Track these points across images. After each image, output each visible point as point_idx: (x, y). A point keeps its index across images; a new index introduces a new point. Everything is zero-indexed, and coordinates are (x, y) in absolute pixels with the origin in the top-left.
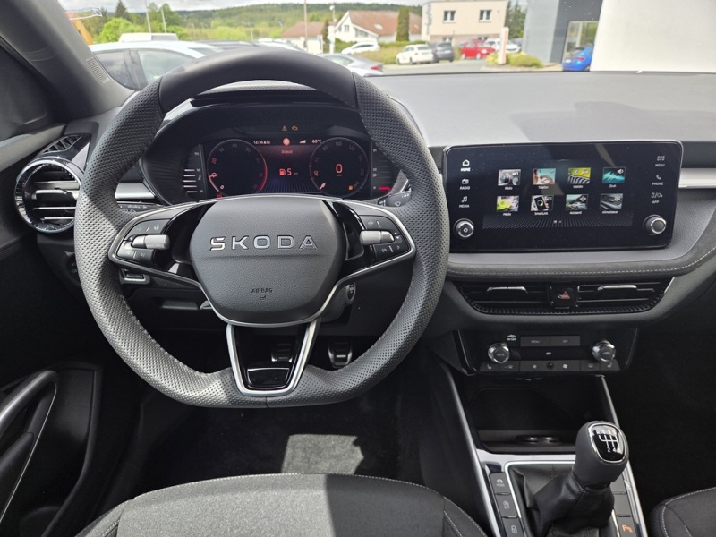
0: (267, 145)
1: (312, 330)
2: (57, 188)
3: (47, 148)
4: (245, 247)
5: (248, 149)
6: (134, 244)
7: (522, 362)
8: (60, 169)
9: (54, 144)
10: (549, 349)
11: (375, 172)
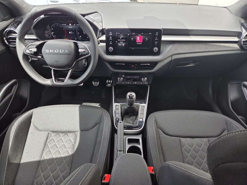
1: (70, 71)
4: (53, 52)
10: (132, 79)
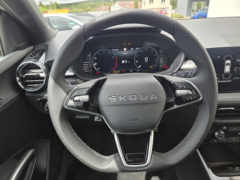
0: (117, 51)
2: (34, 72)
3: (28, 56)
5: (110, 53)
6: (74, 100)
7: (229, 138)
8: (35, 65)
9: (31, 54)
11: (162, 60)
